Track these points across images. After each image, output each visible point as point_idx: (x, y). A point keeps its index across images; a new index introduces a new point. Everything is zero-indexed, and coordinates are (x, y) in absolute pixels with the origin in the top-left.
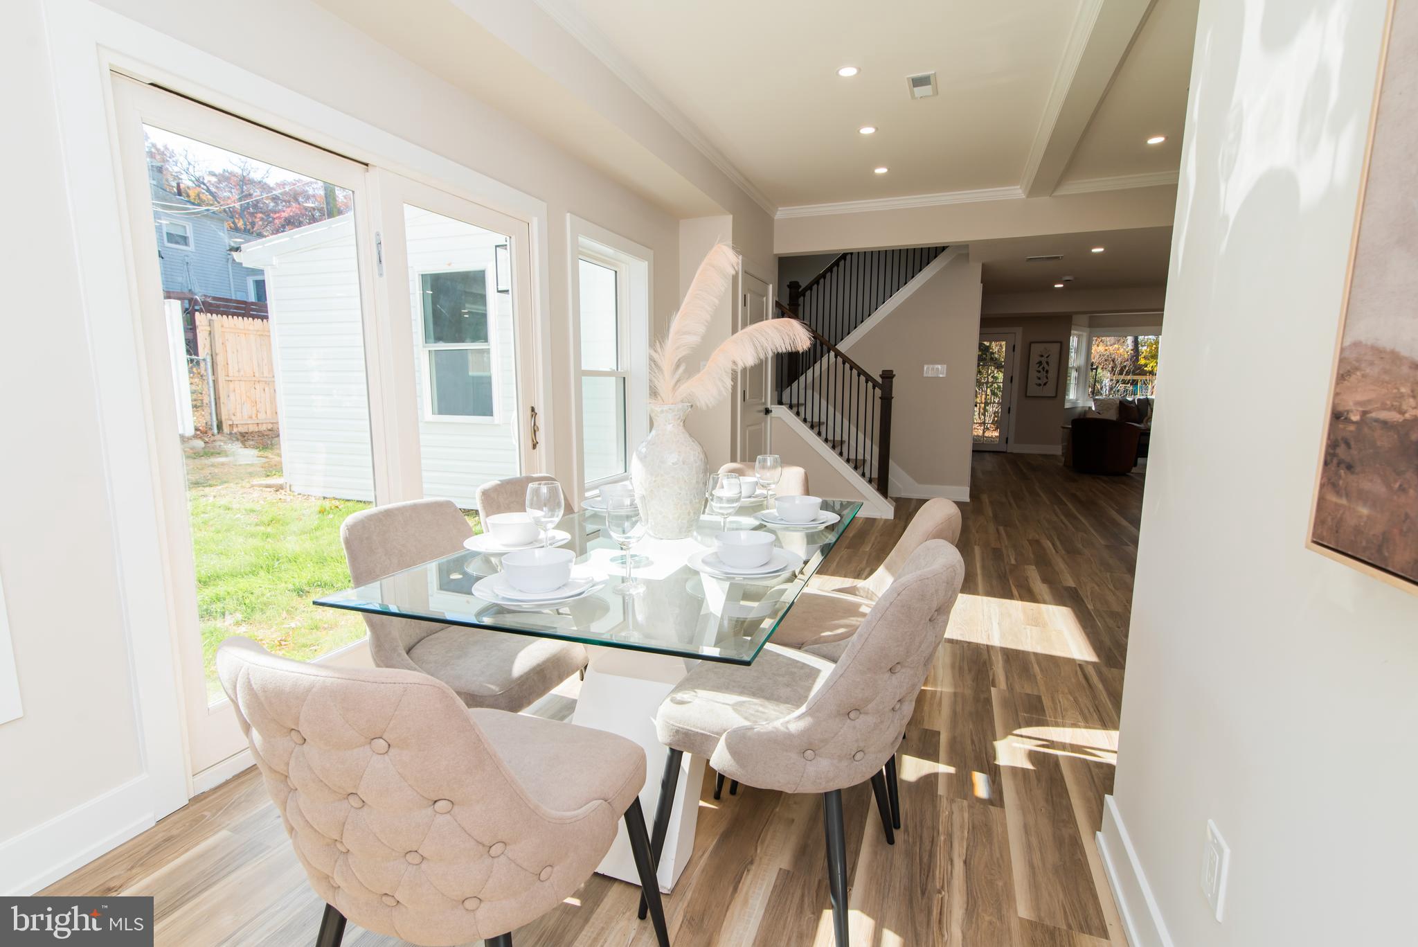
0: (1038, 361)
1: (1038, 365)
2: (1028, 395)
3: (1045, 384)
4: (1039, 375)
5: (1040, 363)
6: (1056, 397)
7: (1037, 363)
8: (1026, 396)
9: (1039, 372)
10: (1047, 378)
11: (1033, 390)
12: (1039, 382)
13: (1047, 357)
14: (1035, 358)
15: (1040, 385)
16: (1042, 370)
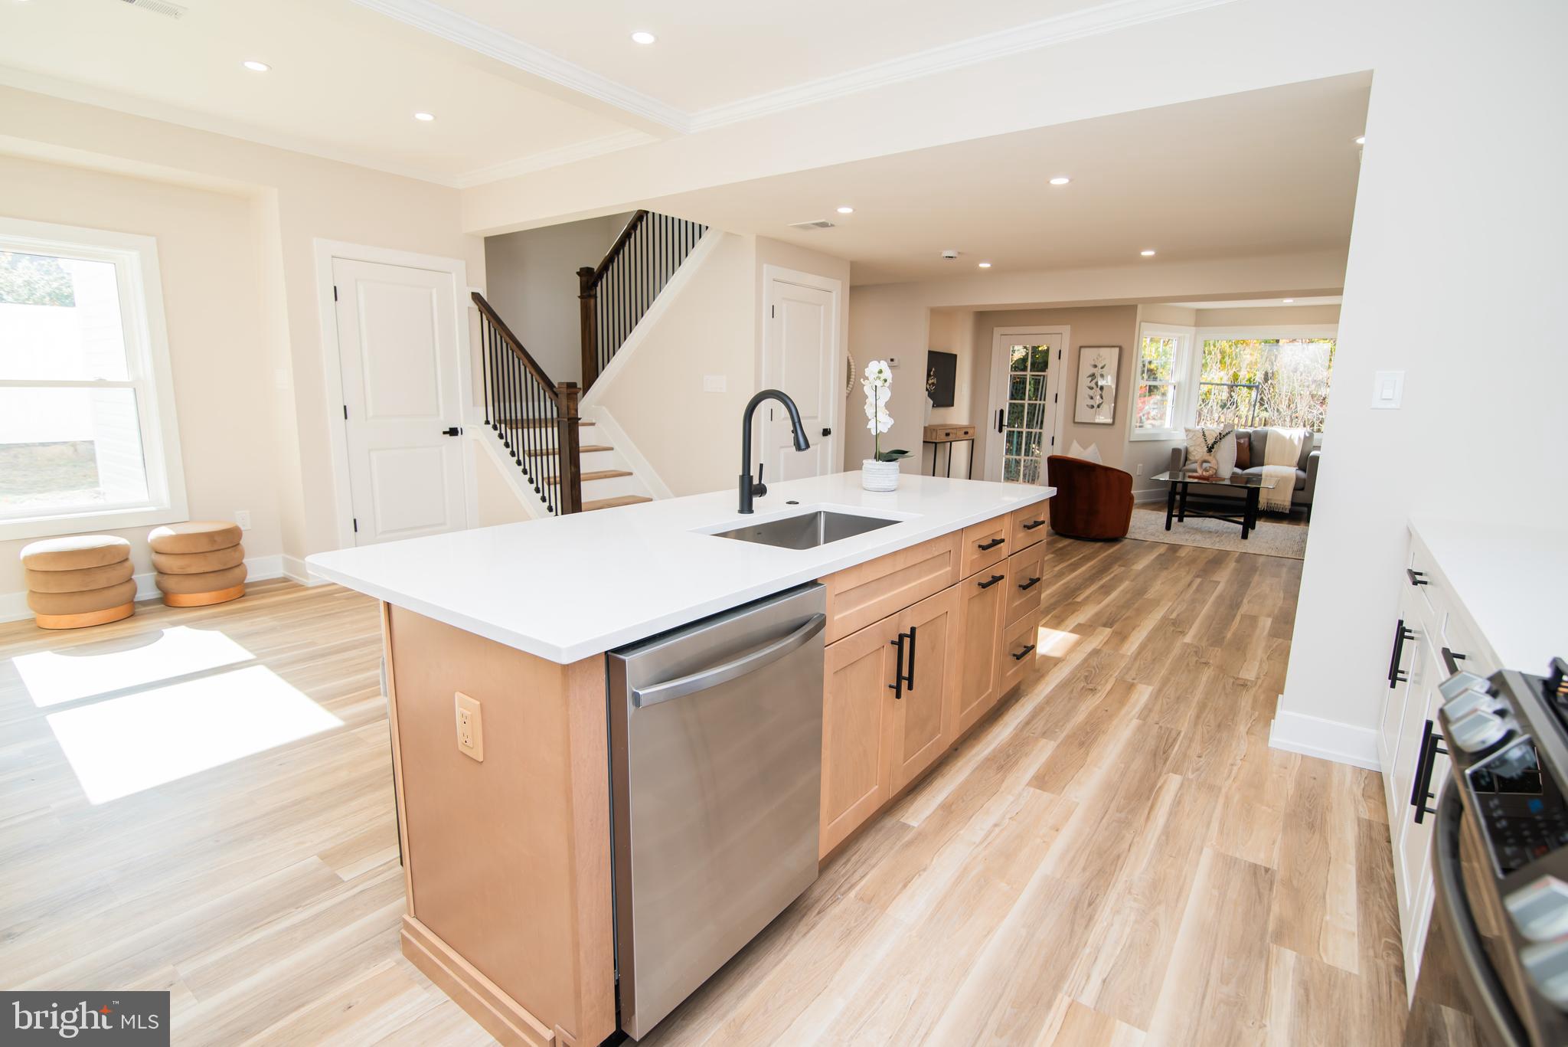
0: (1090, 373)
1: (1090, 379)
2: (1076, 421)
3: (1098, 406)
4: (1091, 393)
5: (1093, 376)
6: (1113, 423)
7: (1090, 376)
8: (1074, 422)
9: (1091, 388)
10: (1102, 398)
11: (1084, 415)
12: (1091, 402)
13: (1102, 368)
14: (1086, 370)
15: (1093, 407)
16: (1095, 386)
